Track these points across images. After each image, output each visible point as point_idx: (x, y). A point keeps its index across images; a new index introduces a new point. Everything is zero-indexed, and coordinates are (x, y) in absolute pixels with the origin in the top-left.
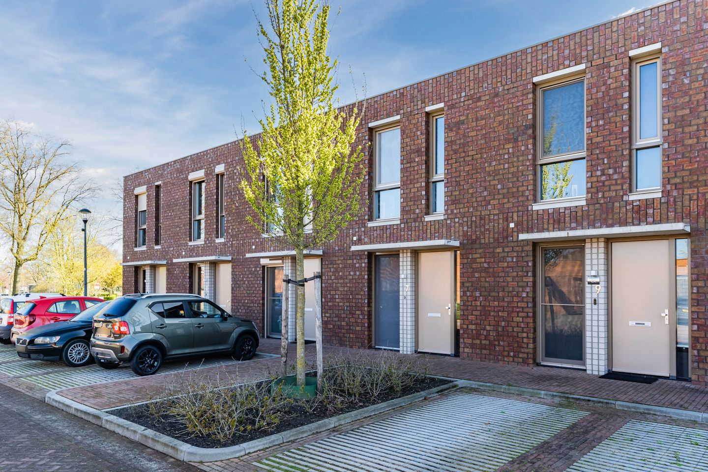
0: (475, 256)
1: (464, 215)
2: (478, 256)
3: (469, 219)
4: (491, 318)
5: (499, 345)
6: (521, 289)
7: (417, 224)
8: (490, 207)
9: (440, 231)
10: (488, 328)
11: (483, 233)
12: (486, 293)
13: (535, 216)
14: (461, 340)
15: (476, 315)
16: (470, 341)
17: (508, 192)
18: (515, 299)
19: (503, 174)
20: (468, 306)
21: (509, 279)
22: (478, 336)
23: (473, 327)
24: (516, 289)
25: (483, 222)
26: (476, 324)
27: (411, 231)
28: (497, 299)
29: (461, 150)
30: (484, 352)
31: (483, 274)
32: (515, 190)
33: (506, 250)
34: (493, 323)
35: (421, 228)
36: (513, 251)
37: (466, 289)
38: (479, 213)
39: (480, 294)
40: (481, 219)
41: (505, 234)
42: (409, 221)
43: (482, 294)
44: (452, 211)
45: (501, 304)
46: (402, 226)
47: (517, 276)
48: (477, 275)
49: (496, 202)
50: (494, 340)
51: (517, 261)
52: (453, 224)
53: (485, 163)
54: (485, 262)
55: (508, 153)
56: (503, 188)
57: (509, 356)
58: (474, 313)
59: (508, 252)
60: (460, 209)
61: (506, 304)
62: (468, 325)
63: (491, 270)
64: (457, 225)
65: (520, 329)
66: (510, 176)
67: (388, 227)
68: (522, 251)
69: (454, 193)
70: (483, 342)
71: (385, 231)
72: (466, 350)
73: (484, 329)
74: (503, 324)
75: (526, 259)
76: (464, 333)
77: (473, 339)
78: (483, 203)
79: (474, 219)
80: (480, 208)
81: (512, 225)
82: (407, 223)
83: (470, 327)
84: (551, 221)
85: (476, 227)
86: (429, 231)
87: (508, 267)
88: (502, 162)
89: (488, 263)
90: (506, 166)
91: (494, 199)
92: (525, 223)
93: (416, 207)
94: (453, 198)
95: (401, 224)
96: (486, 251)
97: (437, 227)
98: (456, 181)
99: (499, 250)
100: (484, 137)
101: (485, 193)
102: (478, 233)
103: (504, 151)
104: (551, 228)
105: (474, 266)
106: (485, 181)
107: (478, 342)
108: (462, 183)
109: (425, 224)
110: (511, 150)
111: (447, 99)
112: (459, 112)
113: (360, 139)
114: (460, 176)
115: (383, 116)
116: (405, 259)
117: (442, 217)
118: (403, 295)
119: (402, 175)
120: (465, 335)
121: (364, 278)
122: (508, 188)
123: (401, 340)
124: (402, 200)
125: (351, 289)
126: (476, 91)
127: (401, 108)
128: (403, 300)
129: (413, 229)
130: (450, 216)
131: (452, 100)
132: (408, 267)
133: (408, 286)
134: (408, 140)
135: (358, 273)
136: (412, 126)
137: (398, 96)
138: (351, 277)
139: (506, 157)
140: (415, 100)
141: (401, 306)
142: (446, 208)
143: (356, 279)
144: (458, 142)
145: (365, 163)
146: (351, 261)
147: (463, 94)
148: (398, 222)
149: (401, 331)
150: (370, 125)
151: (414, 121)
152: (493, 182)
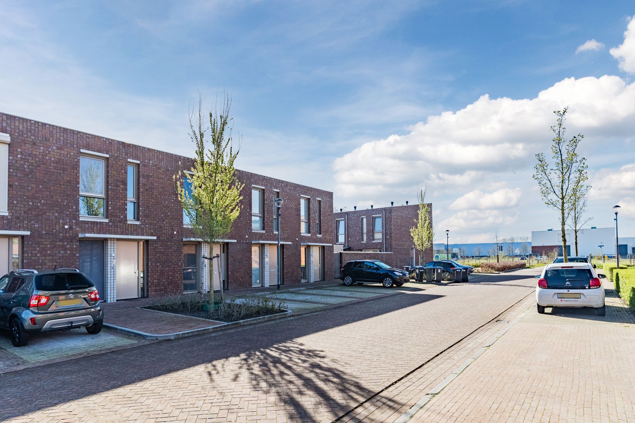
0: (157, 245)
1: (151, 224)
2: (159, 245)
3: (154, 226)
6: (178, 262)
7: (121, 224)
8: (165, 222)
9: (137, 231)
10: (163, 280)
11: (161, 235)
12: (163, 264)
13: (184, 230)
14: (150, 289)
16: (154, 288)
17: (173, 217)
18: (176, 266)
19: (171, 208)
20: (153, 270)
21: (173, 257)
22: (159, 285)
23: (156, 281)
25: (161, 229)
26: (158, 279)
27: (117, 227)
28: (168, 266)
29: (150, 190)
30: (162, 292)
31: (161, 255)
32: (176, 217)
33: (172, 243)
34: (166, 278)
35: (124, 227)
36: (175, 244)
37: (152, 262)
38: (159, 225)
40: (160, 227)
41: (172, 236)
42: (115, 221)
43: (161, 264)
44: (145, 221)
45: (170, 268)
46: (111, 224)
47: (177, 255)
48: (158, 255)
49: (167, 221)
50: (167, 286)
51: (177, 249)
52: (145, 228)
53: (162, 201)
54: (162, 249)
55: (173, 200)
56: (171, 215)
57: (173, 292)
58: (157, 274)
59: (173, 245)
60: (149, 220)
61: (172, 269)
62: (153, 280)
63: (165, 253)
64: (147, 228)
65: (178, 280)
66: (174, 210)
67: (99, 223)
68: (179, 245)
69: (146, 212)
70: (161, 288)
71: (95, 225)
72: (152, 293)
73: (162, 281)
74: (171, 278)
75: (180, 248)
76: (151, 284)
77: (156, 287)
78: (161, 220)
79: (157, 227)
80: (160, 222)
81: (175, 233)
84: (191, 233)
85: (158, 231)
86: (130, 229)
87: (173, 251)
88: (170, 202)
89: (164, 249)
90: (172, 205)
91: (166, 219)
92: (180, 232)
93: (121, 214)
94: (145, 214)
95: (109, 222)
96: (163, 243)
97: (135, 228)
98: (147, 206)
99: (169, 243)
100: (162, 188)
101: (163, 215)
102: (159, 234)
103: (171, 198)
104: (190, 236)
105: (157, 250)
106: (162, 209)
107: (158, 288)
108: (150, 207)
109: (127, 225)
110: (174, 198)
111: (141, 160)
112: (149, 170)
113: (72, 157)
114: (149, 203)
115: (94, 150)
116: (112, 244)
117: (138, 223)
118: (111, 267)
119: (110, 192)
120: (152, 286)
121: (76, 256)
122: (173, 215)
123: (109, 294)
124: (110, 208)
125: (61, 264)
126: (158, 164)
127: (110, 151)
128: (111, 269)
129: (119, 227)
130: (143, 223)
131: (145, 162)
132: (115, 250)
133: (115, 261)
134: (115, 173)
135: (69, 252)
136: (118, 166)
137: (107, 142)
138: (61, 255)
139: (172, 201)
140: (121, 151)
141: (109, 273)
142: (141, 218)
143: (66, 256)
144: (148, 185)
145: (76, 175)
146: (61, 243)
147: (151, 162)
148: (107, 221)
149: (109, 289)
150: (82, 151)
151: (119, 163)
152: (166, 211)
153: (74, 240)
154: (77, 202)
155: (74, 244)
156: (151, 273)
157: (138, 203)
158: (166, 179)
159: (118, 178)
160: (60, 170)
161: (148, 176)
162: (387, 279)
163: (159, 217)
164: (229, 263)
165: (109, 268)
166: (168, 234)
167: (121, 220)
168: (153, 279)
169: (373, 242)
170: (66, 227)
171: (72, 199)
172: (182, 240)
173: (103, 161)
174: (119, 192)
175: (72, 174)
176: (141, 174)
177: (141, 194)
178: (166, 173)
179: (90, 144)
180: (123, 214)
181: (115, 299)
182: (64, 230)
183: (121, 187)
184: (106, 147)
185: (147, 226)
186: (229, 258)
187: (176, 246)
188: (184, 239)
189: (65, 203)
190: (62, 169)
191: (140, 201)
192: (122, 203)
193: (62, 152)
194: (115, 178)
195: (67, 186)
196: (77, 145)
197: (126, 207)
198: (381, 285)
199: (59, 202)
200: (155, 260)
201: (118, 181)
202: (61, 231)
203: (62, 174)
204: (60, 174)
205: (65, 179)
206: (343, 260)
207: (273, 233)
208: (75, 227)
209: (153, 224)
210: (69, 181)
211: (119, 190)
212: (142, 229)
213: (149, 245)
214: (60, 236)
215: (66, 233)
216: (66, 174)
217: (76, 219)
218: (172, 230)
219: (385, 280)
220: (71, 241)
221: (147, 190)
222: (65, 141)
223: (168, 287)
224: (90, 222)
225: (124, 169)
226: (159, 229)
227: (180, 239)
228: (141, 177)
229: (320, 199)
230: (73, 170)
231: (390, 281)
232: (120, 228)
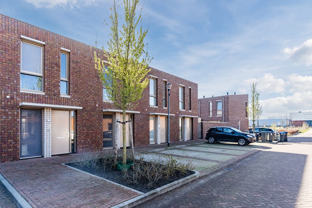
0: (84, 114)
1: (79, 98)
3: (81, 100)
4: (90, 137)
5: (93, 146)
6: (99, 126)
7: (56, 97)
8: (89, 97)
9: (68, 102)
10: (89, 140)
11: (87, 106)
12: (88, 128)
13: (104, 104)
14: (78, 146)
15: (84, 136)
16: (82, 146)
17: (96, 94)
18: (98, 130)
19: (94, 87)
20: (81, 133)
21: (96, 123)
22: (85, 143)
23: (83, 140)
24: (98, 126)
27: (52, 99)
29: (78, 73)
30: (87, 149)
31: (87, 121)
32: (98, 94)
33: (95, 113)
34: (90, 138)
35: (58, 99)
36: (97, 114)
37: (80, 126)
38: (85, 99)
39: (86, 128)
40: (86, 101)
41: (95, 108)
42: (50, 95)
44: (74, 95)
45: (93, 131)
46: (47, 96)
47: (98, 122)
48: (84, 121)
49: (91, 96)
51: (98, 117)
52: (74, 101)
53: (87, 81)
56: (94, 92)
57: (96, 149)
58: (83, 135)
59: (95, 114)
60: (78, 95)
61: (95, 131)
63: (90, 120)
64: (76, 101)
65: (99, 139)
66: (96, 89)
67: (37, 95)
68: (100, 114)
69: (75, 89)
71: (33, 97)
72: (80, 150)
73: (87, 141)
74: (94, 138)
75: (101, 117)
77: (83, 145)
78: (87, 96)
79: (83, 100)
81: (97, 105)
82: (49, 95)
83: (82, 141)
84: (108, 106)
85: (84, 104)
86: (62, 101)
87: (96, 119)
88: (94, 83)
89: (89, 117)
90: (95, 85)
91: (91, 95)
92: (101, 105)
93: (55, 89)
94: (75, 90)
95: (45, 95)
96: (88, 113)
97: (67, 100)
99: (93, 113)
100: (87, 72)
101: (88, 92)
102: (85, 106)
103: (94, 80)
104: (108, 108)
105: (83, 118)
106: (88, 88)
107: (85, 146)
108: (78, 86)
110: (97, 80)
111: (72, 49)
112: (77, 58)
113: (13, 40)
114: (77, 83)
115: (33, 37)
116: (48, 112)
117: (69, 97)
118: (47, 130)
119: (46, 72)
120: (80, 144)
121: (16, 121)
122: (96, 93)
123: (45, 151)
124: (46, 84)
125: (3, 127)
126: (84, 54)
127: (46, 39)
128: (47, 132)
129: (53, 99)
130: (73, 97)
131: (74, 51)
132: (50, 116)
133: (50, 125)
134: (50, 57)
135: (10, 118)
136: (53, 52)
137: (44, 33)
138: (3, 120)
139: (95, 82)
140: (55, 40)
141: (45, 135)
142: (71, 93)
143: (8, 121)
144: (77, 69)
145: (17, 55)
146: (3, 110)
147: (79, 52)
148: (44, 94)
149: (45, 147)
150: (22, 36)
151: (54, 50)
152: (90, 89)
153: (15, 108)
154: (18, 77)
155: (15, 111)
156: (79, 135)
157: (69, 82)
158: (90, 65)
159: (53, 61)
160: (2, 50)
161: (77, 62)
162: (241, 140)
163: (85, 94)
164: (135, 128)
165: (45, 131)
166: (92, 106)
167: (55, 93)
168: (80, 139)
169: (216, 116)
170: (8, 97)
171: (13, 74)
172: (102, 110)
173: (41, 47)
174: (54, 72)
175: (13, 54)
176: (71, 60)
177: (71, 75)
178: (91, 61)
179: (29, 32)
180: (57, 90)
181: (51, 155)
182: (6, 99)
183: (56, 68)
184: (43, 36)
185: (76, 99)
186: (135, 125)
187: (98, 115)
188: (104, 110)
189: (7, 78)
190: (4, 49)
191: (71, 80)
192: (56, 81)
193: (4, 35)
194: (50, 61)
195: (9, 63)
196: (18, 31)
197: (59, 84)
198: (237, 143)
199: (1, 76)
200: (82, 125)
201: (52, 63)
202: (3, 100)
203: (3, 53)
204: (2, 53)
205: (6, 57)
206: (203, 127)
207: (163, 108)
208: (16, 97)
209: (81, 98)
210: (10, 59)
211: (54, 71)
212: (72, 102)
213: (78, 114)
214: (3, 104)
215: (8, 102)
216: (7, 54)
217: (17, 91)
218: (95, 103)
219: (240, 141)
220: (13, 109)
221: (76, 72)
222: (7, 27)
223: (92, 145)
224: (29, 94)
225: (57, 55)
226: (85, 102)
227: (101, 110)
228: (71, 62)
229: (191, 88)
230: (14, 51)
231: (244, 141)
232: (55, 100)
